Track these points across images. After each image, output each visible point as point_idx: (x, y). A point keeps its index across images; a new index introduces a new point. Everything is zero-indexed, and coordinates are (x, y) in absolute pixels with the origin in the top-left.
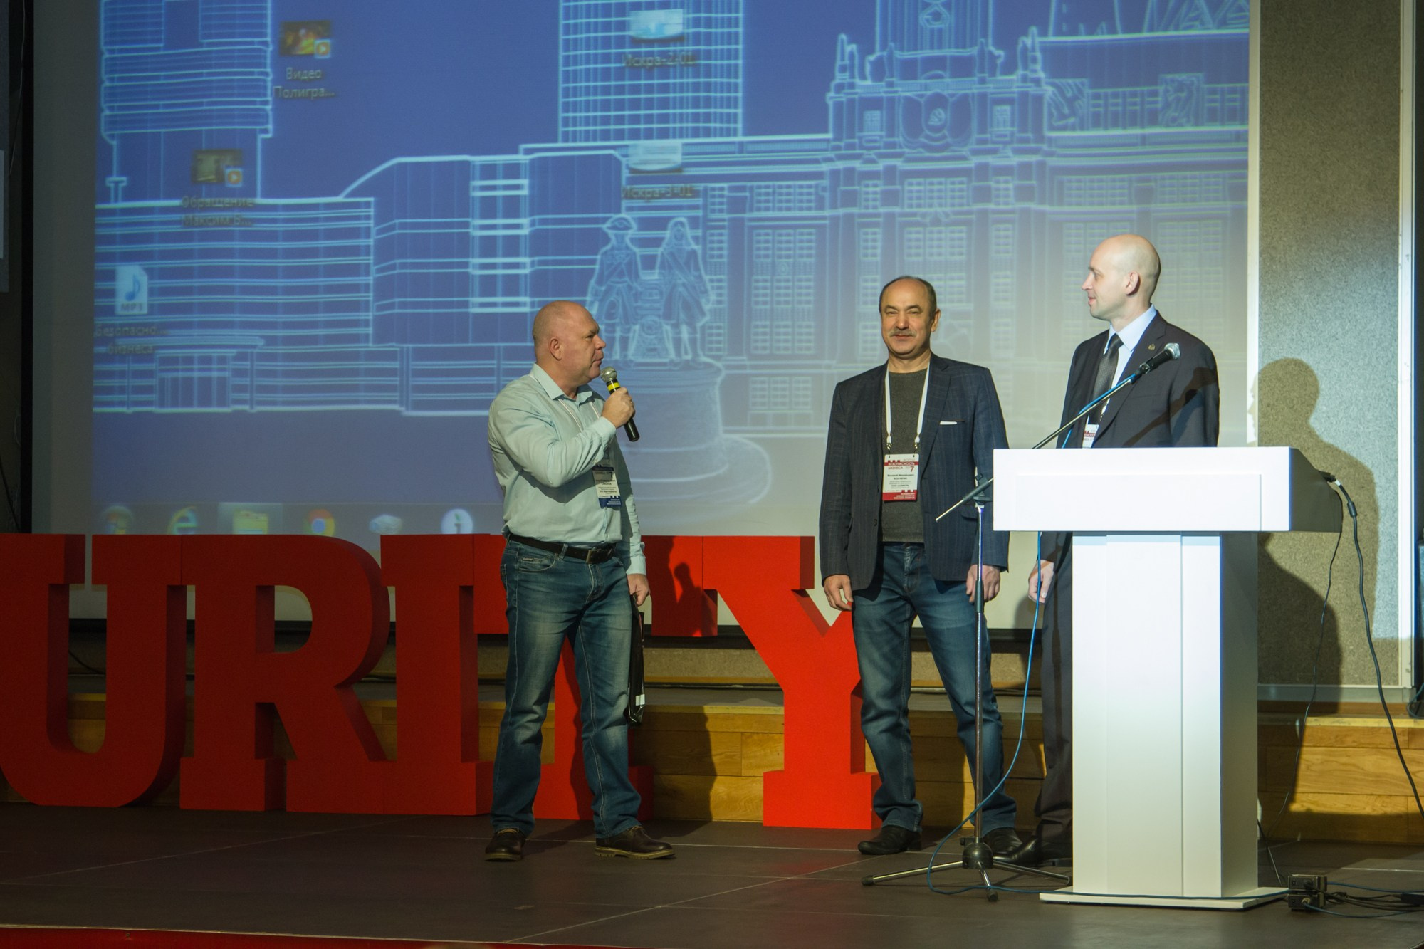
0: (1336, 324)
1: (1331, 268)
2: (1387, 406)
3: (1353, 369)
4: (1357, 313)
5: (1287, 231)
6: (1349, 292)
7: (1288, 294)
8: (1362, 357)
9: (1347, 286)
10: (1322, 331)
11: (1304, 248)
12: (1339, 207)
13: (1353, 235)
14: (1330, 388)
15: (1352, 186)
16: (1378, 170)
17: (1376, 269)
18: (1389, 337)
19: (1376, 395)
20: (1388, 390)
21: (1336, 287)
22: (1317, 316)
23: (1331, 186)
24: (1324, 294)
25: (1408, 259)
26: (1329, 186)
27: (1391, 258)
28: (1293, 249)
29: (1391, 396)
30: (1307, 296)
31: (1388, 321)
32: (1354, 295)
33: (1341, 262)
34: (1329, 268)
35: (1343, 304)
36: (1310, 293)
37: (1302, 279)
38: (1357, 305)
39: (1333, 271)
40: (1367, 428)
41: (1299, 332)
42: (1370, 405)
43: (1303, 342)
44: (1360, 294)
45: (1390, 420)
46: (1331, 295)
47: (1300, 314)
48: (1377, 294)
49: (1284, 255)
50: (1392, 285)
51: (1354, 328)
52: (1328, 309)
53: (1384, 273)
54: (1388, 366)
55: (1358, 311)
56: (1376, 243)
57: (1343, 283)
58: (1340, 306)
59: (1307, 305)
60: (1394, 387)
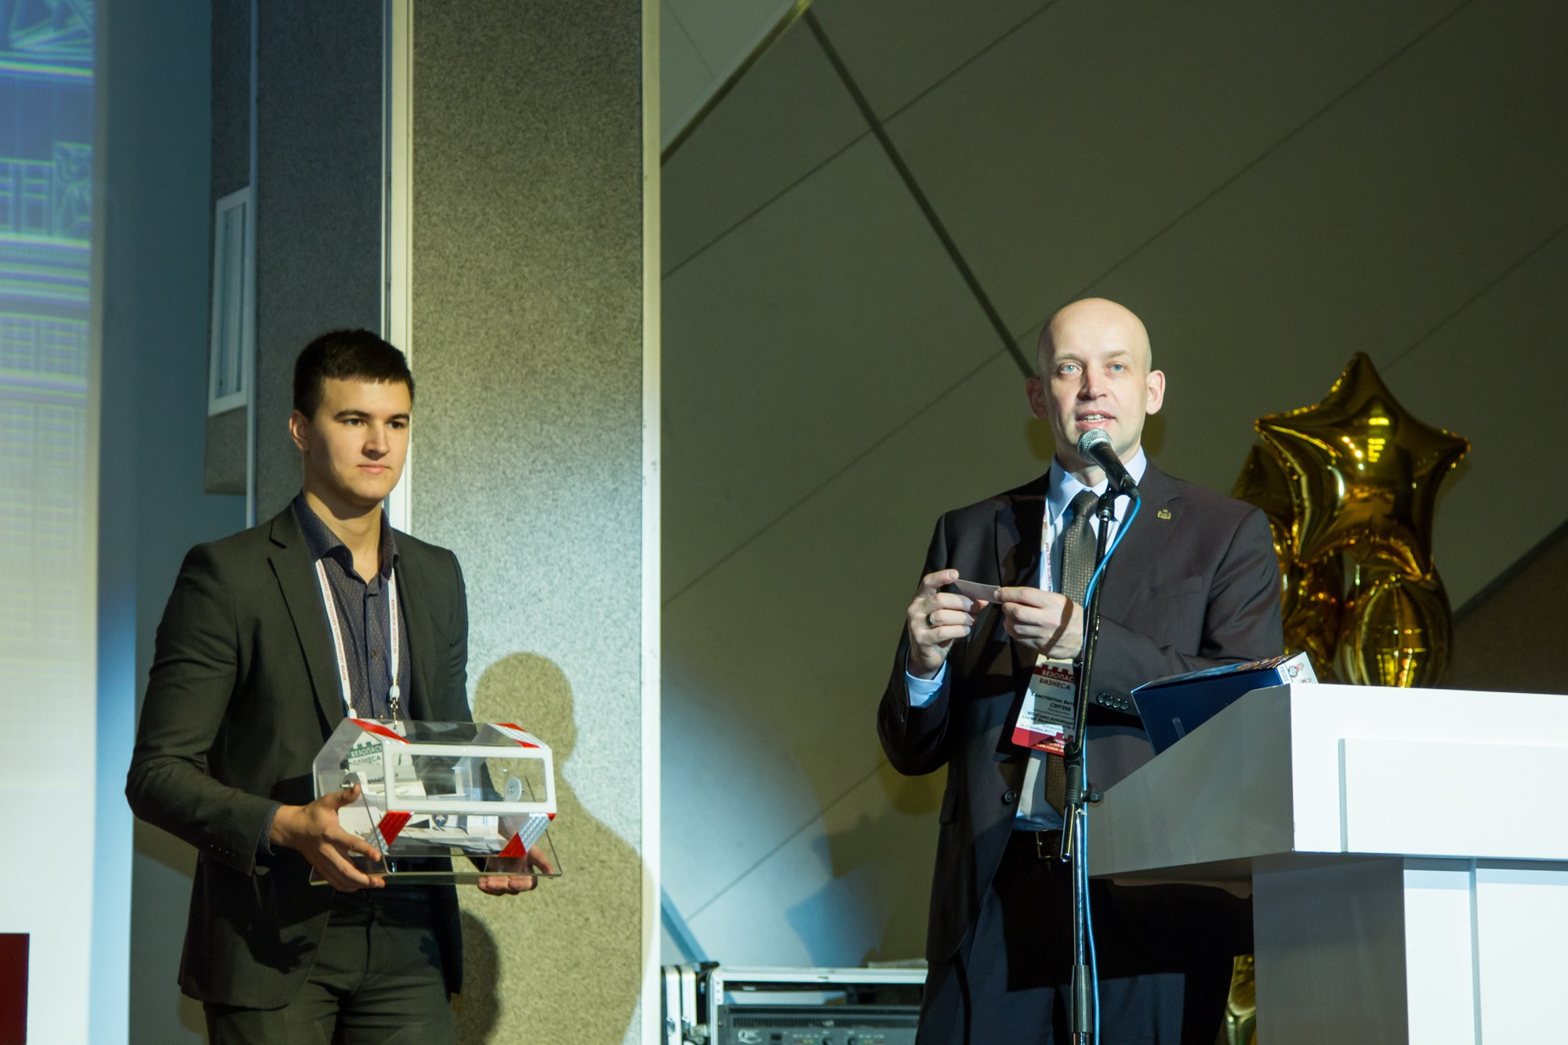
0: (538, 574)
1: (530, 473)
2: (622, 724)
3: (565, 655)
4: (573, 557)
5: (457, 400)
6: (560, 519)
7: (459, 512)
8: (581, 634)
9: (556, 506)
10: (515, 585)
11: (485, 434)
12: (545, 366)
13: (566, 419)
14: (529, 688)
15: (565, 331)
16: (606, 311)
17: (604, 482)
18: (625, 602)
19: (604, 704)
20: (623, 696)
21: (539, 508)
22: (506, 557)
23: (530, 328)
24: (518, 519)
25: (655, 469)
26: (526, 327)
27: (627, 465)
28: (468, 432)
29: (627, 707)
30: (490, 520)
31: (623, 575)
32: (569, 525)
33: (545, 464)
34: (528, 472)
35: (551, 539)
36: (497, 514)
37: (482, 488)
38: (573, 542)
39: (535, 479)
40: (590, 762)
41: (478, 581)
42: (594, 721)
43: (483, 600)
44: (577, 523)
45: (626, 750)
46: (531, 522)
47: (479, 550)
48: (605, 526)
49: (453, 442)
50: (629, 512)
51: (567, 582)
52: (526, 545)
53: (616, 489)
54: (622, 654)
55: (574, 553)
56: (603, 436)
57: (550, 502)
58: (546, 542)
59: (491, 535)
60: (633, 691)
